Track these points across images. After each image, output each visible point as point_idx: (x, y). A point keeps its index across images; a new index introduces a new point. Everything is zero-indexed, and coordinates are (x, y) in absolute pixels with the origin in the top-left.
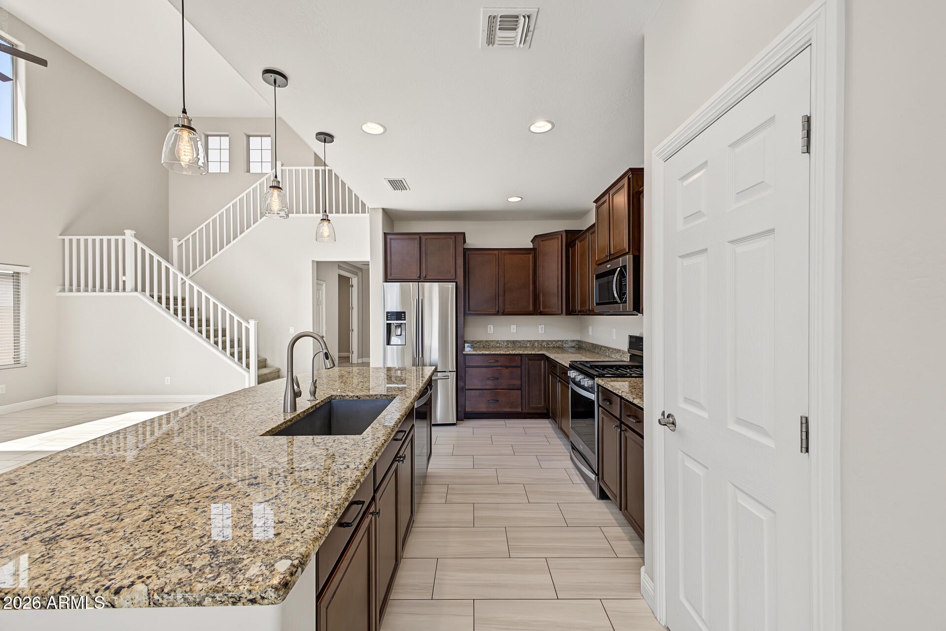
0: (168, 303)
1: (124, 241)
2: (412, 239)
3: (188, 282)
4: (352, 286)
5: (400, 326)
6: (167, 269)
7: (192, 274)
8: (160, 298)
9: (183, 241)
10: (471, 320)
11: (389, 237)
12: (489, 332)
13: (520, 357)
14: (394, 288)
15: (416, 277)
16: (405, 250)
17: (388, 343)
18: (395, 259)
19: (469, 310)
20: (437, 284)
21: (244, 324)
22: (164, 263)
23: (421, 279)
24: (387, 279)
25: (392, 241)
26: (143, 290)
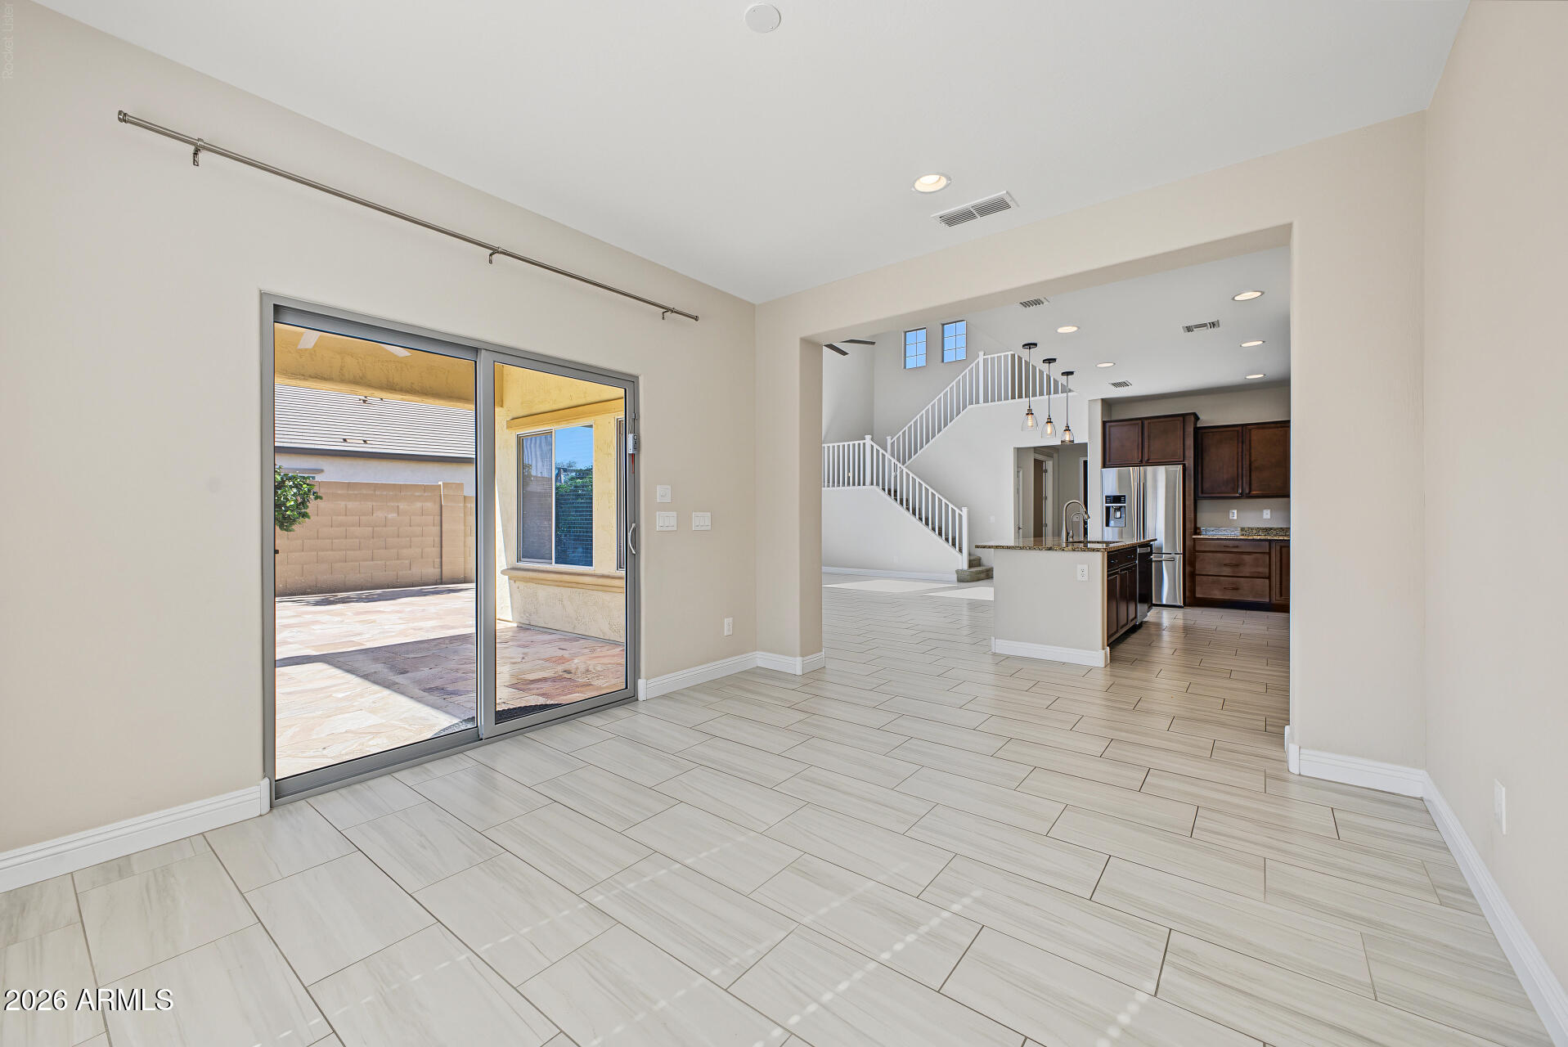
0: (895, 495)
1: (864, 444)
2: (1134, 424)
3: (905, 470)
4: (1046, 471)
5: (1119, 509)
6: (883, 455)
7: (908, 463)
8: (889, 491)
9: (895, 438)
10: (1204, 505)
11: (1108, 425)
12: (1231, 518)
13: (1267, 543)
14: (1112, 474)
15: (1137, 461)
16: (1126, 437)
17: (1107, 525)
18: (1115, 444)
19: (1202, 493)
20: (1164, 467)
21: (957, 511)
22: (881, 451)
23: (1144, 462)
24: (1104, 466)
25: (1112, 429)
26: (878, 484)
